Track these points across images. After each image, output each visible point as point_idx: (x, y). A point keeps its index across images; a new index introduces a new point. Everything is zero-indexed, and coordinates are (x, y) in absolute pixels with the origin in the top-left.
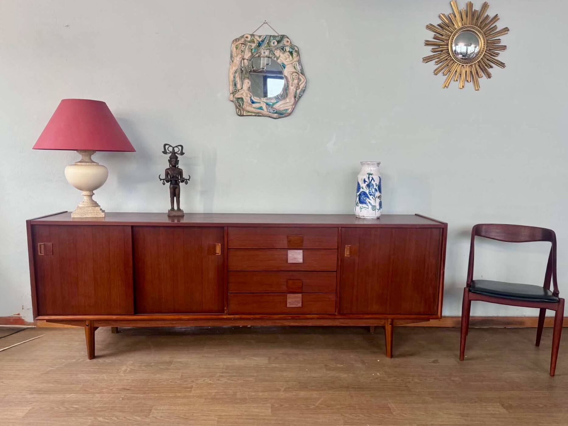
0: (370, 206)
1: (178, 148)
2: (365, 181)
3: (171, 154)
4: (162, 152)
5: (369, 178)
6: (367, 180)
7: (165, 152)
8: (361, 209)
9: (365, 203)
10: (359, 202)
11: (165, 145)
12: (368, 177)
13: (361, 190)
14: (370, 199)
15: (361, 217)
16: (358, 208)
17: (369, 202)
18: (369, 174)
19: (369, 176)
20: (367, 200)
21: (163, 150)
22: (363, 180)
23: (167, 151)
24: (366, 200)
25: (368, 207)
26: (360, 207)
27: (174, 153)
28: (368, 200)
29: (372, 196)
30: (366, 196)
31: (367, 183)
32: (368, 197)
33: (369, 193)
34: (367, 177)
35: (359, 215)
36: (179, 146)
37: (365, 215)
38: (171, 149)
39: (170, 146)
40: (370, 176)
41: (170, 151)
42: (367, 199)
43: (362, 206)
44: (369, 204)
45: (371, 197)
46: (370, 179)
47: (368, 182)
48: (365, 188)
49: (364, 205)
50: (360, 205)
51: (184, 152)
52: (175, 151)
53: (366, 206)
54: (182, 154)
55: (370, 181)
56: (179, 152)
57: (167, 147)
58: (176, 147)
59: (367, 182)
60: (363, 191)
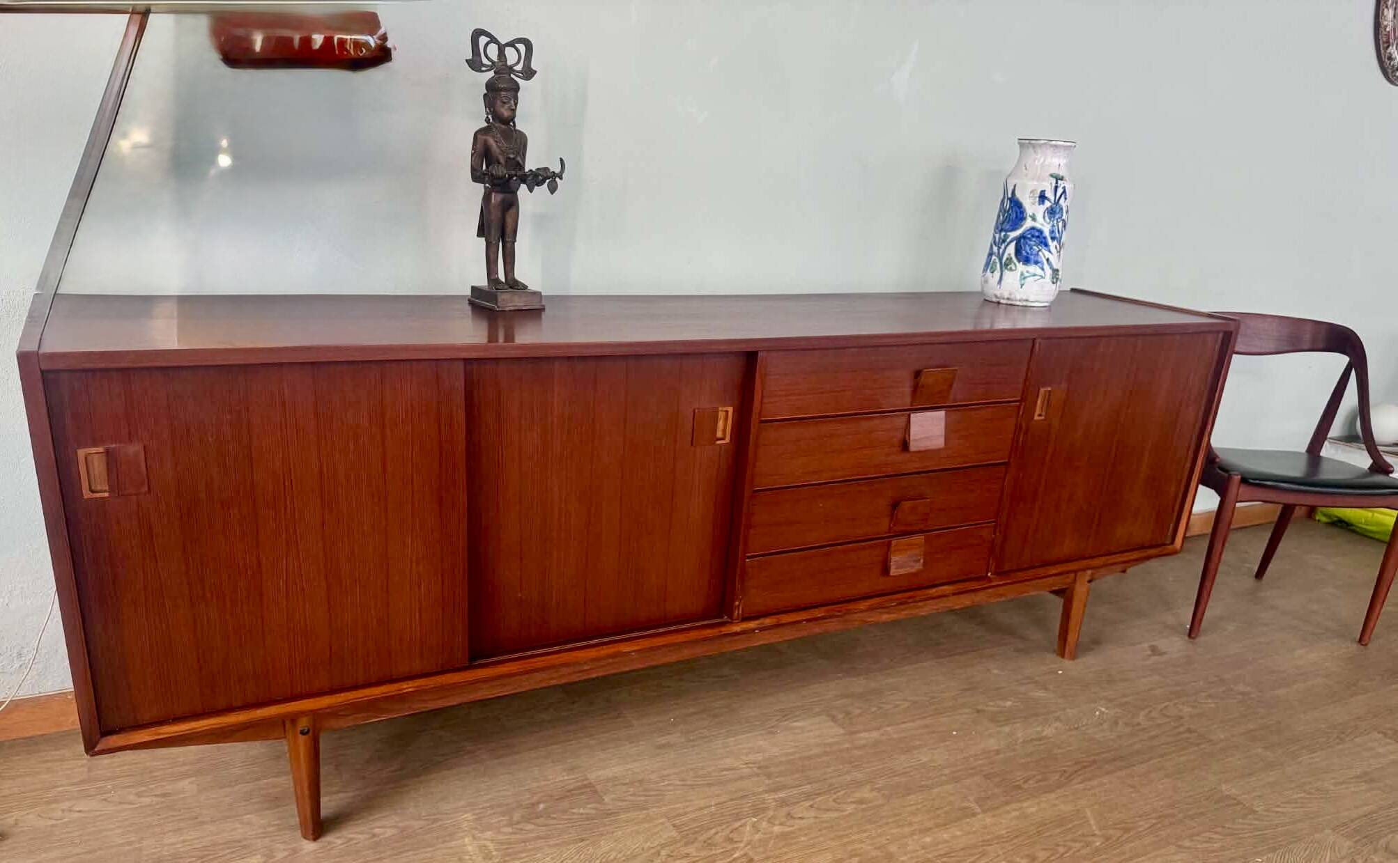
0: (1049, 272)
1: (517, 50)
2: (1043, 197)
3: (491, 74)
4: (467, 60)
5: (1056, 188)
6: (1050, 194)
7: (475, 64)
8: (1024, 278)
9: (1036, 263)
10: (1014, 259)
11: (478, 33)
12: (1054, 185)
13: (1028, 223)
14: (1050, 251)
15: (1018, 303)
16: (1011, 278)
17: (1048, 260)
18: (1058, 178)
19: (1057, 183)
20: (1044, 254)
21: (470, 57)
22: (1038, 195)
23: (485, 61)
24: (1040, 253)
25: (1043, 275)
26: (1022, 274)
27: (503, 69)
28: (1047, 253)
29: (1055, 243)
30: (1041, 242)
31: (1047, 204)
32: (1046, 245)
33: (1052, 232)
34: (1051, 184)
35: (1012, 297)
36: (521, 40)
37: (1031, 298)
38: (493, 51)
39: (493, 40)
40: (1059, 182)
41: (493, 62)
42: (1043, 250)
43: (1028, 272)
44: (1046, 266)
45: (1052, 244)
46: (1060, 191)
47: (1052, 198)
48: (1039, 217)
49: (1032, 268)
50: (1021, 267)
51: (534, 66)
52: (509, 63)
53: (1039, 271)
54: (529, 73)
55: (1057, 198)
56: (519, 68)
57: (483, 40)
58: (511, 44)
59: (1049, 200)
60: (1033, 228)
